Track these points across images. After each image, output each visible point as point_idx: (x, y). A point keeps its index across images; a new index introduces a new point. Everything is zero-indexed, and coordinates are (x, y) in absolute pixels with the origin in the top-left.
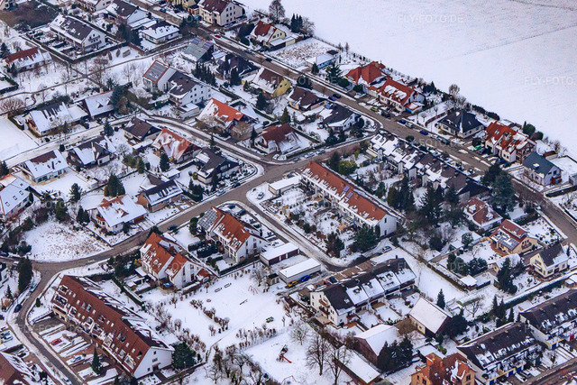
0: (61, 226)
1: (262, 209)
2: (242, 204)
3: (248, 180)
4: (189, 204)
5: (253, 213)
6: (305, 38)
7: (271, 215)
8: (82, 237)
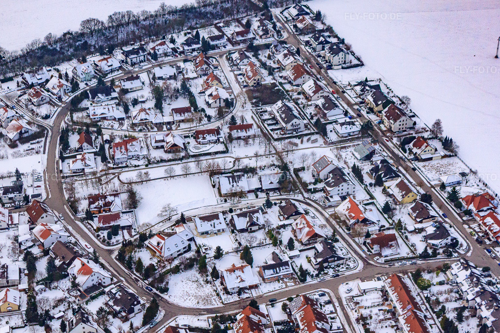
0: (199, 276)
1: (344, 303)
2: (332, 294)
3: (347, 273)
4: (295, 282)
5: (337, 304)
6: (450, 156)
7: (348, 310)
8: (208, 289)
